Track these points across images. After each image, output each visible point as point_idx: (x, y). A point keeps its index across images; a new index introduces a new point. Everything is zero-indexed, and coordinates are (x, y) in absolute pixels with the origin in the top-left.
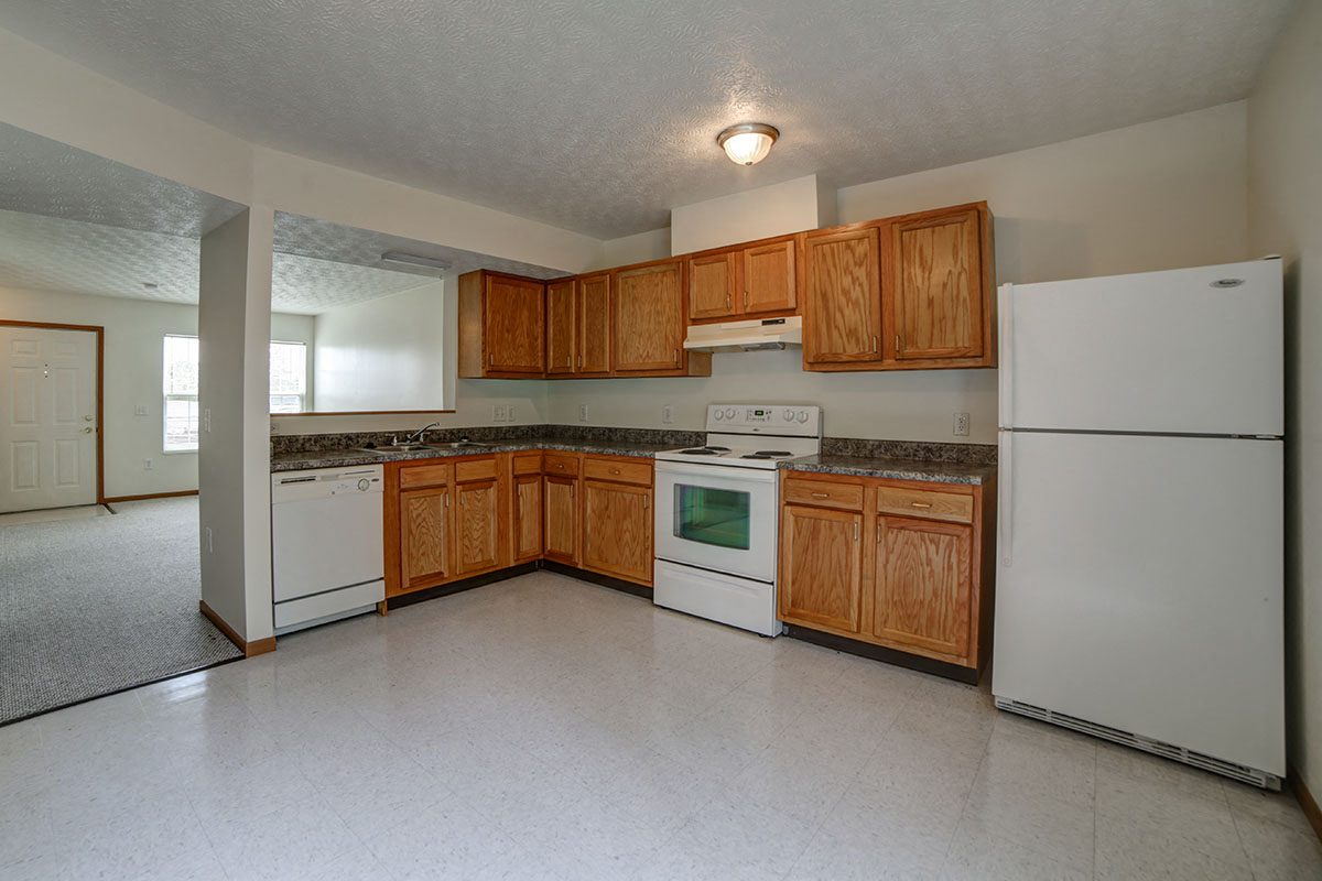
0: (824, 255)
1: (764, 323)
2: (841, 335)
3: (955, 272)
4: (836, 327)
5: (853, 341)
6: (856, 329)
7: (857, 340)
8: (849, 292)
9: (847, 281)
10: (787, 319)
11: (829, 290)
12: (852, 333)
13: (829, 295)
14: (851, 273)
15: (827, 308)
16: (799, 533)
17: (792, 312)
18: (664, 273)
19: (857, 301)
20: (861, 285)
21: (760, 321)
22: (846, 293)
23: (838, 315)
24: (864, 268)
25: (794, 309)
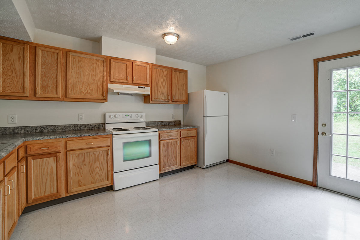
0: (157, 72)
1: (139, 87)
2: (160, 94)
3: (183, 83)
4: (159, 92)
5: (163, 96)
6: (164, 93)
7: (164, 96)
8: (163, 83)
9: (162, 80)
10: (146, 87)
11: (158, 81)
12: (163, 94)
13: (158, 83)
14: (163, 78)
15: (157, 86)
16: (164, 148)
17: (147, 85)
18: (97, 60)
19: (164, 86)
20: (165, 82)
21: (137, 87)
22: (162, 83)
23: (160, 89)
24: (166, 78)
25: (148, 85)
